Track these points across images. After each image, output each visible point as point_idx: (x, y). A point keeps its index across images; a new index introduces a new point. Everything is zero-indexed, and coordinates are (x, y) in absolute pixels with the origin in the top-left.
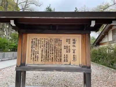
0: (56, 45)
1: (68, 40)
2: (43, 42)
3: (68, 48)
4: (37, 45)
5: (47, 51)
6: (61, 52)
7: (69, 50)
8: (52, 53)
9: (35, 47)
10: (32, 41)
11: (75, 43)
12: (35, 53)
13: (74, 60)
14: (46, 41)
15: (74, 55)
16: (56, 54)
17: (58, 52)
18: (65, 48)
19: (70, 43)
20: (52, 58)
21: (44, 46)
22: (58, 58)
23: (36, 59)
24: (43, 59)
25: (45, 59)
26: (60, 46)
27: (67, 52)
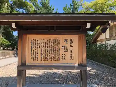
0: (54, 45)
4: (37, 46)
5: (46, 51)
6: (59, 52)
7: (67, 50)
9: (35, 47)
10: (31, 42)
11: (72, 43)
12: (34, 53)
13: (71, 58)
15: (71, 54)
16: (54, 54)
18: (63, 48)
19: (67, 43)
21: (43, 46)
22: (56, 57)
23: (36, 58)
24: (42, 59)
25: (44, 59)
26: (58, 46)
27: (65, 52)
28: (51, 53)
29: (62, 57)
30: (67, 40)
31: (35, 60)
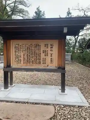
0: (36, 49)
1: (46, 45)
2: (24, 47)
3: (46, 53)
4: (20, 50)
5: (29, 55)
6: (40, 56)
8: (32, 56)
9: (18, 52)
10: (15, 47)
11: (52, 48)
12: (18, 57)
13: (51, 62)
14: (27, 46)
15: (51, 58)
16: (35, 58)
17: (37, 56)
18: (44, 53)
19: (47, 48)
20: (33, 61)
21: (26, 51)
22: (37, 61)
23: (20, 61)
24: (25, 62)
25: (27, 62)
26: (39, 51)
27: (46, 56)
29: (43, 60)
30: (48, 44)
31: (19, 63)
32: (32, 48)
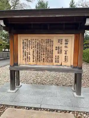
0: (47, 46)
1: (60, 41)
2: (34, 43)
3: (60, 49)
4: (28, 46)
5: (39, 52)
6: (52, 53)
7: (61, 51)
8: (43, 54)
9: (27, 48)
10: (23, 42)
11: (67, 44)
12: (26, 54)
13: (66, 60)
14: (37, 41)
15: (66, 56)
16: (47, 55)
17: (49, 53)
18: (57, 49)
19: (61, 44)
20: (44, 59)
21: (35, 47)
22: (49, 59)
23: (28, 59)
24: (34, 60)
25: (36, 60)
26: (52, 47)
27: (59, 53)
28: (44, 54)
29: (56, 58)
31: (27, 61)
32: (43, 44)
